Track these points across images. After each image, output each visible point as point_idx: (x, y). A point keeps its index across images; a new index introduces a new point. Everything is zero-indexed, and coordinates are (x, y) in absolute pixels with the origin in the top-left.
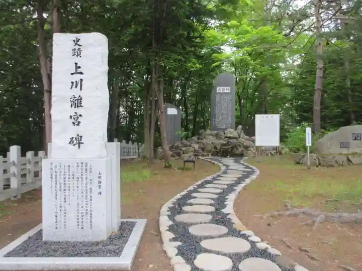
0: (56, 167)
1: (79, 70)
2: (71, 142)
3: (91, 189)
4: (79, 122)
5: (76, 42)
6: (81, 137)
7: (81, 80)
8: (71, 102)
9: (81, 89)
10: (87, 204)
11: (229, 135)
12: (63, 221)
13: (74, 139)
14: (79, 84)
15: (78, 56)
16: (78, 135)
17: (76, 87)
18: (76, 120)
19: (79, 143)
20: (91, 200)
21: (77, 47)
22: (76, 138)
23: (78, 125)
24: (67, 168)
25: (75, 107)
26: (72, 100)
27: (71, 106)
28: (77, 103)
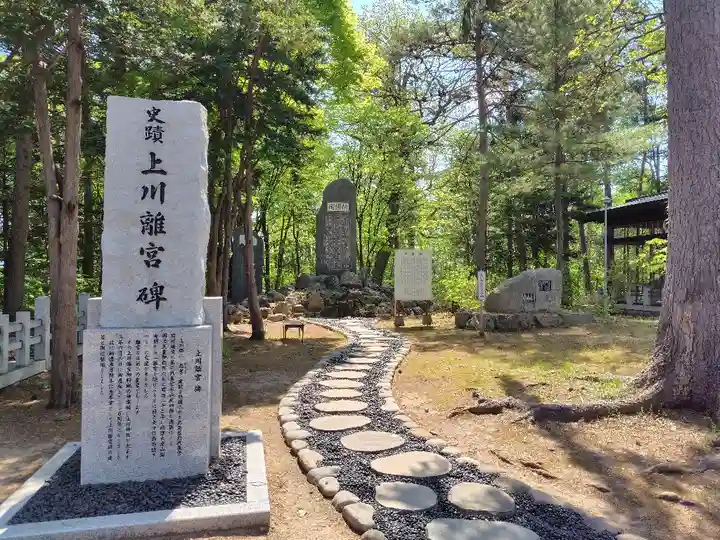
0: (112, 343)
1: (158, 167)
2: (141, 296)
3: (180, 381)
4: (159, 261)
5: (153, 114)
6: (162, 288)
7: (163, 185)
8: (143, 223)
9: (162, 201)
10: (172, 411)
11: (346, 282)
12: (123, 444)
13: (148, 292)
14: (158, 192)
15: (156, 139)
16: (155, 284)
17: (153, 197)
18: (152, 258)
19: (159, 300)
20: (180, 402)
21: (155, 124)
22: (151, 290)
23: (156, 266)
24: (133, 345)
25: (150, 234)
26: (144, 220)
27: (143, 231)
28: (154, 225)
